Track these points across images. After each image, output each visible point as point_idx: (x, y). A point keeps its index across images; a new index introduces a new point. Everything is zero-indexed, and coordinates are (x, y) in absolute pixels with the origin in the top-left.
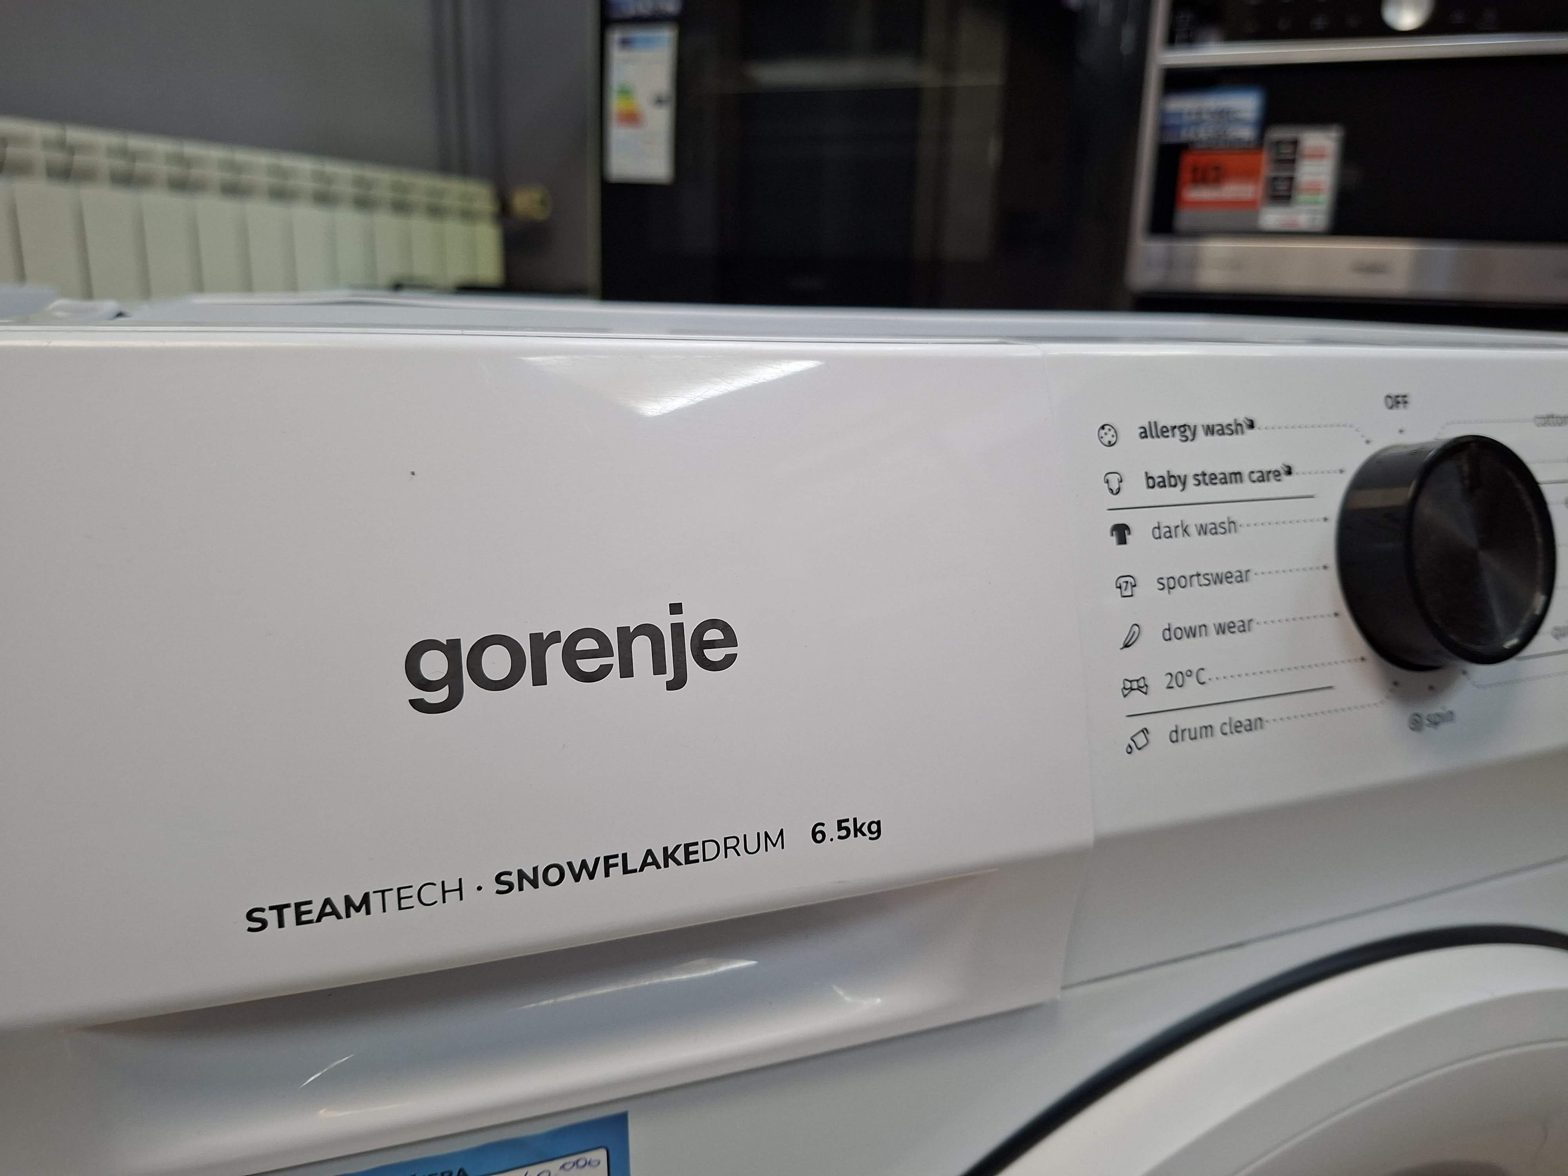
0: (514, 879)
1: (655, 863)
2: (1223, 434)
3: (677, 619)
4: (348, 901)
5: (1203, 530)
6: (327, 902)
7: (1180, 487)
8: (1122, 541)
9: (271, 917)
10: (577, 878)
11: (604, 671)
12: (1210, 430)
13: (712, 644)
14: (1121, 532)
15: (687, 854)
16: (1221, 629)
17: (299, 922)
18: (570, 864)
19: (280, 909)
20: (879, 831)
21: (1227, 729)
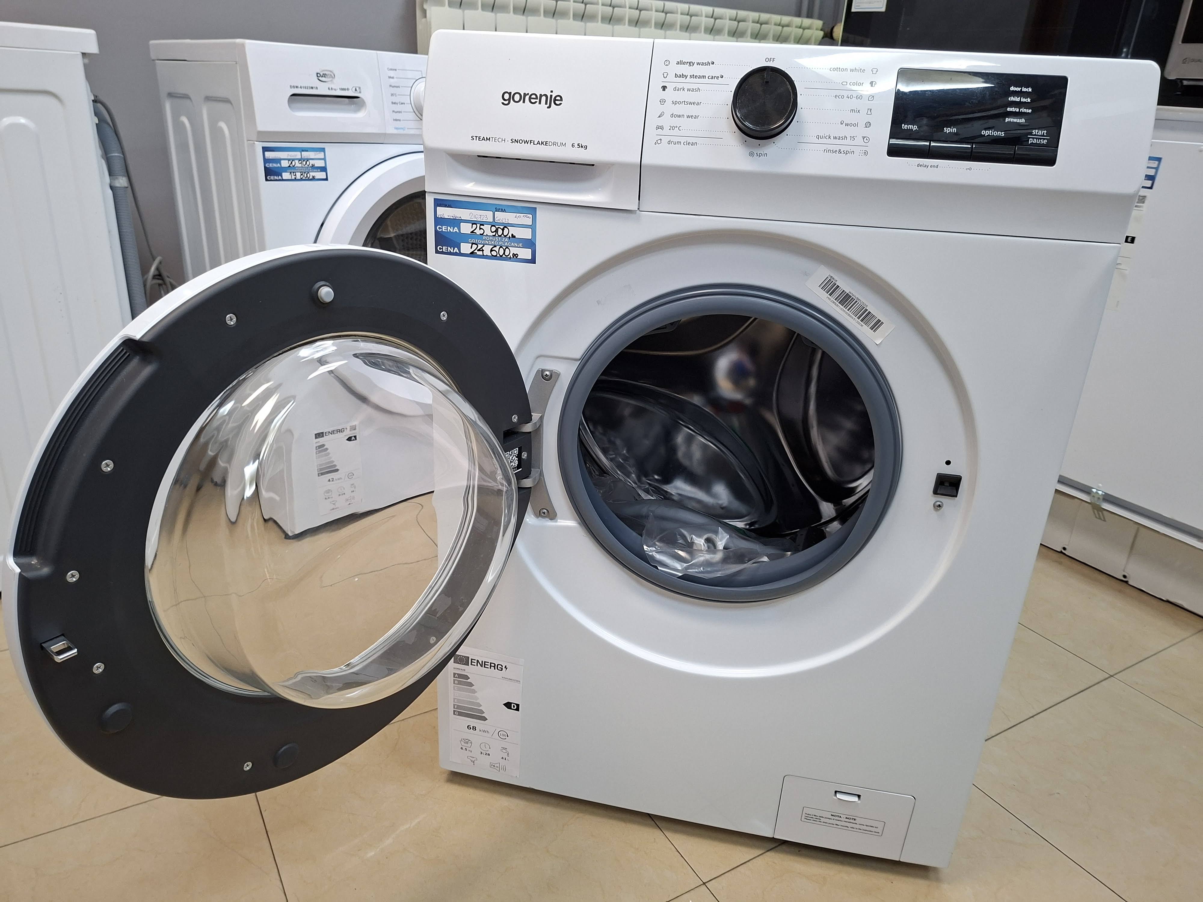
0: (514, 141)
1: (539, 144)
2: (703, 65)
3: (551, 94)
4: (487, 138)
5: (689, 90)
6: (484, 137)
7: (685, 78)
8: (664, 90)
9: (475, 138)
10: (525, 143)
11: (536, 102)
12: (698, 64)
13: (558, 100)
14: (664, 88)
15: (546, 143)
16: (688, 117)
17: (479, 140)
18: (524, 140)
19: (476, 137)
20: (586, 148)
21: (685, 143)
